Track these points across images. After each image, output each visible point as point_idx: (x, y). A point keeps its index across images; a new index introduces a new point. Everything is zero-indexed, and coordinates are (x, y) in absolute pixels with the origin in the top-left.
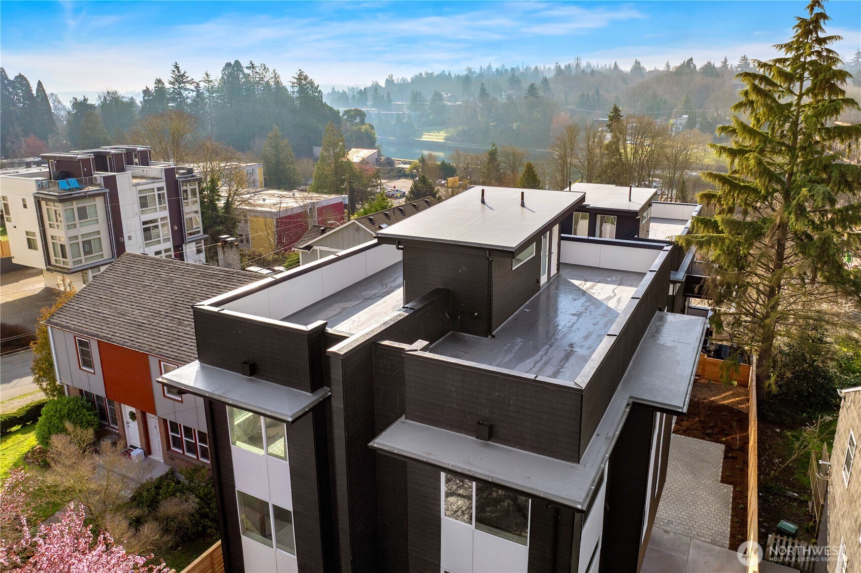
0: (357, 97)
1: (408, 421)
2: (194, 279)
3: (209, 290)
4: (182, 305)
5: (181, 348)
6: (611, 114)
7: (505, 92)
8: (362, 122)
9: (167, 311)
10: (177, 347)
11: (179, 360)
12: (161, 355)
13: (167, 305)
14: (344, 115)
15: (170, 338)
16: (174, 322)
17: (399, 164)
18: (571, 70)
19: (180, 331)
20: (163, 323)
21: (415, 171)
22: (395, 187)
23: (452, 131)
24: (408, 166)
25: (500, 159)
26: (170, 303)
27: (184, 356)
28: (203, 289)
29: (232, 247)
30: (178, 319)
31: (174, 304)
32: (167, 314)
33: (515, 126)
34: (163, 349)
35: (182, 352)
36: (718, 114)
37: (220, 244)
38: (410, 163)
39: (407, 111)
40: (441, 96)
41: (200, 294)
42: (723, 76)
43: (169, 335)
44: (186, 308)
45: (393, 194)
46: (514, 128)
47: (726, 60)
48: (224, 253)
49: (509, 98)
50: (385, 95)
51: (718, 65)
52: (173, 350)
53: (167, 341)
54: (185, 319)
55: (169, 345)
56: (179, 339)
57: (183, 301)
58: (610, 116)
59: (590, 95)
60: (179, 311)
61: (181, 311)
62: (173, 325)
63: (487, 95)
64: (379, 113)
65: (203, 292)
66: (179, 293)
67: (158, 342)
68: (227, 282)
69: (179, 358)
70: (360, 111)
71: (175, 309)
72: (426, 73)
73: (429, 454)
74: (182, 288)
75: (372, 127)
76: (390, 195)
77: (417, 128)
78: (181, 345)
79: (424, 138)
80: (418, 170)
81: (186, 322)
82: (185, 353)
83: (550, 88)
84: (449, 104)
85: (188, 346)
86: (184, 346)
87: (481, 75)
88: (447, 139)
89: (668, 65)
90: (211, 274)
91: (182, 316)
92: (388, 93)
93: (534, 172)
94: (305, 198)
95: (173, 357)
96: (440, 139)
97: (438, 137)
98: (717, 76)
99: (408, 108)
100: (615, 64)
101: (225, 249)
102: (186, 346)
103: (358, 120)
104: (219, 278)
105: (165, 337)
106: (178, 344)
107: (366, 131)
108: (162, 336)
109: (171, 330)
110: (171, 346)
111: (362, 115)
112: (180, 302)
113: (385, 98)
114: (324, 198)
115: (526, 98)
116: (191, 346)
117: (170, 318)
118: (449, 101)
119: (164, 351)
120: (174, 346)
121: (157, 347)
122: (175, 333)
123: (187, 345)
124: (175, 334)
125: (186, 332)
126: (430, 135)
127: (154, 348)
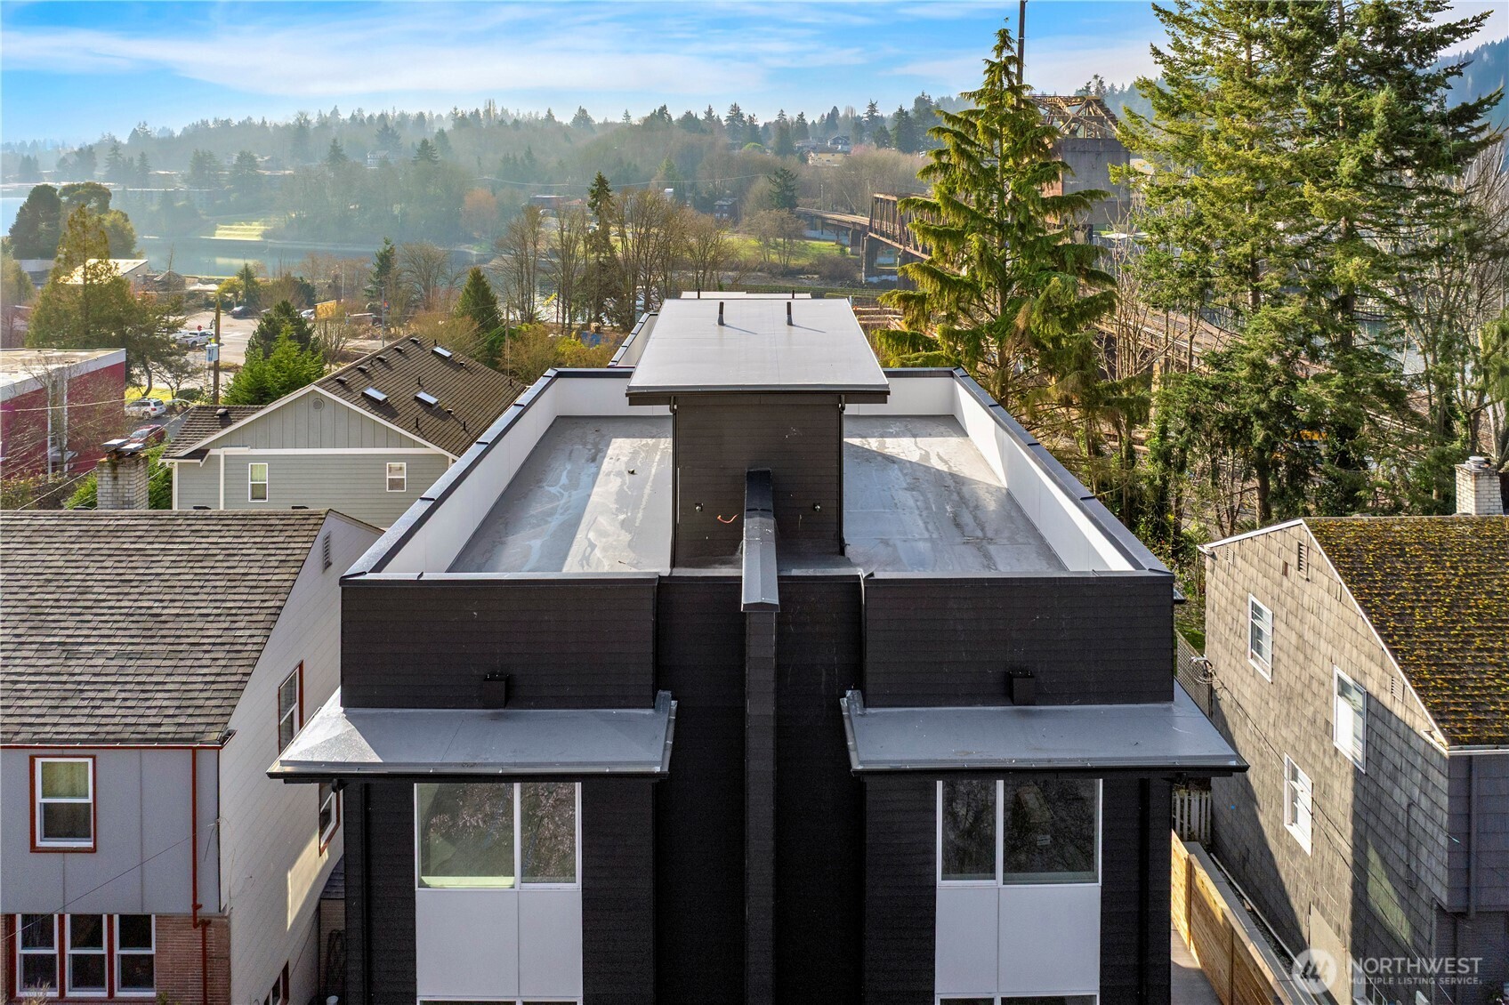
0: (71, 161)
1: (869, 710)
2: (67, 546)
3: (124, 565)
4: (56, 611)
5: (98, 712)
6: (594, 188)
7: (373, 153)
8: (104, 208)
9: (17, 632)
10: (87, 711)
11: (104, 741)
12: (41, 741)
13: (13, 618)
14: (61, 195)
15: (56, 694)
16: (50, 654)
17: (194, 284)
18: (480, 120)
19: (77, 670)
20: (17, 662)
21: (230, 295)
22: (199, 328)
23: (276, 221)
24: (214, 287)
25: (398, 265)
26: (18, 610)
27: (119, 729)
28: (104, 564)
29: (137, 463)
30: (59, 644)
31: (33, 610)
32: (23, 639)
33: (397, 209)
34: (45, 724)
35: (104, 721)
36: (714, 185)
37: (105, 459)
38: (218, 282)
39: (184, 188)
40: (253, 159)
41: (100, 577)
42: (712, 132)
43: (47, 686)
44: (72, 614)
45: (195, 342)
46: (396, 213)
47: (710, 109)
48: (115, 478)
49: (384, 163)
50: (137, 159)
51: (701, 116)
52: (76, 721)
53: (48, 703)
54: (80, 640)
55: (59, 711)
56: (82, 691)
57: (57, 600)
58: (592, 191)
59: (519, 158)
60: (53, 625)
61: (62, 625)
62: (49, 662)
63: (344, 158)
64: (125, 190)
65: (108, 571)
66: (36, 583)
67: (19, 711)
68: (165, 540)
69: (103, 736)
70: (100, 187)
71: (40, 624)
72: (216, 121)
73: (968, 753)
74: (40, 570)
75: (125, 216)
76: (190, 343)
77: (204, 217)
78: (98, 703)
79: (220, 235)
80: (236, 295)
81: (84, 648)
82: (116, 720)
83: (450, 148)
84: (268, 173)
85: (117, 703)
86: (104, 703)
87: (324, 124)
88: (265, 235)
89: (627, 116)
90: (111, 528)
91: (68, 636)
92: (143, 155)
93: (484, 284)
94: (48, 360)
95: (85, 736)
96: (252, 235)
97: (250, 232)
98: (703, 131)
99: (186, 181)
100: (549, 112)
101: (120, 470)
102: (111, 703)
103: (93, 204)
104: (138, 534)
105: (35, 694)
106: (85, 703)
107: (114, 225)
108: (26, 694)
109: (51, 674)
110: (67, 711)
111: (103, 195)
112: (50, 603)
113: (136, 164)
114: (82, 358)
115: (415, 163)
116: (125, 699)
117: (34, 647)
118: (267, 169)
119: (47, 729)
120: (74, 712)
121: (24, 724)
122: (64, 678)
123: (113, 699)
124: (65, 683)
125: (97, 670)
126: (231, 229)
127: (17, 729)
